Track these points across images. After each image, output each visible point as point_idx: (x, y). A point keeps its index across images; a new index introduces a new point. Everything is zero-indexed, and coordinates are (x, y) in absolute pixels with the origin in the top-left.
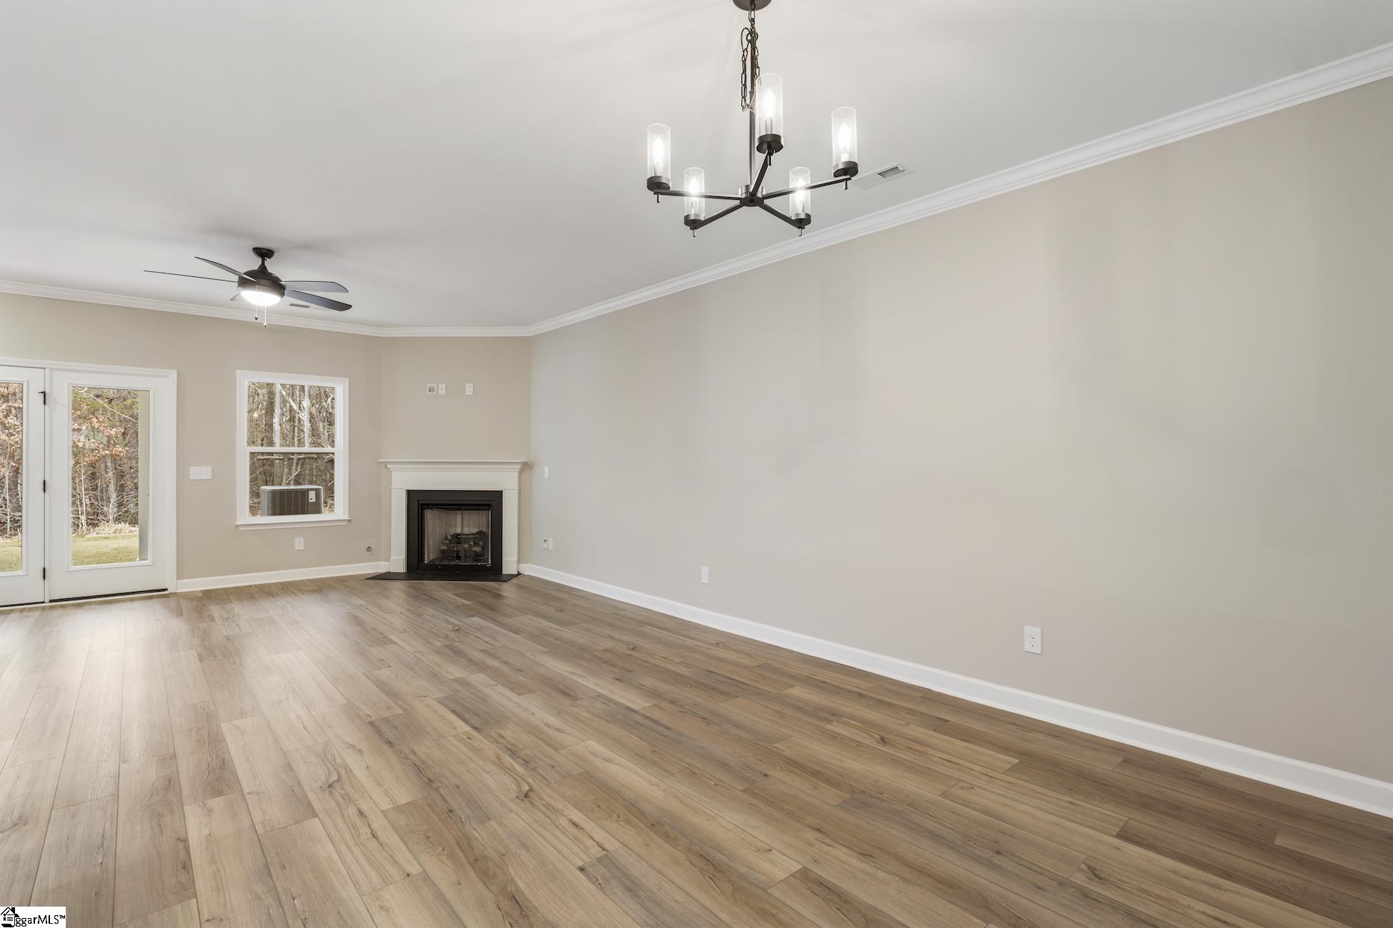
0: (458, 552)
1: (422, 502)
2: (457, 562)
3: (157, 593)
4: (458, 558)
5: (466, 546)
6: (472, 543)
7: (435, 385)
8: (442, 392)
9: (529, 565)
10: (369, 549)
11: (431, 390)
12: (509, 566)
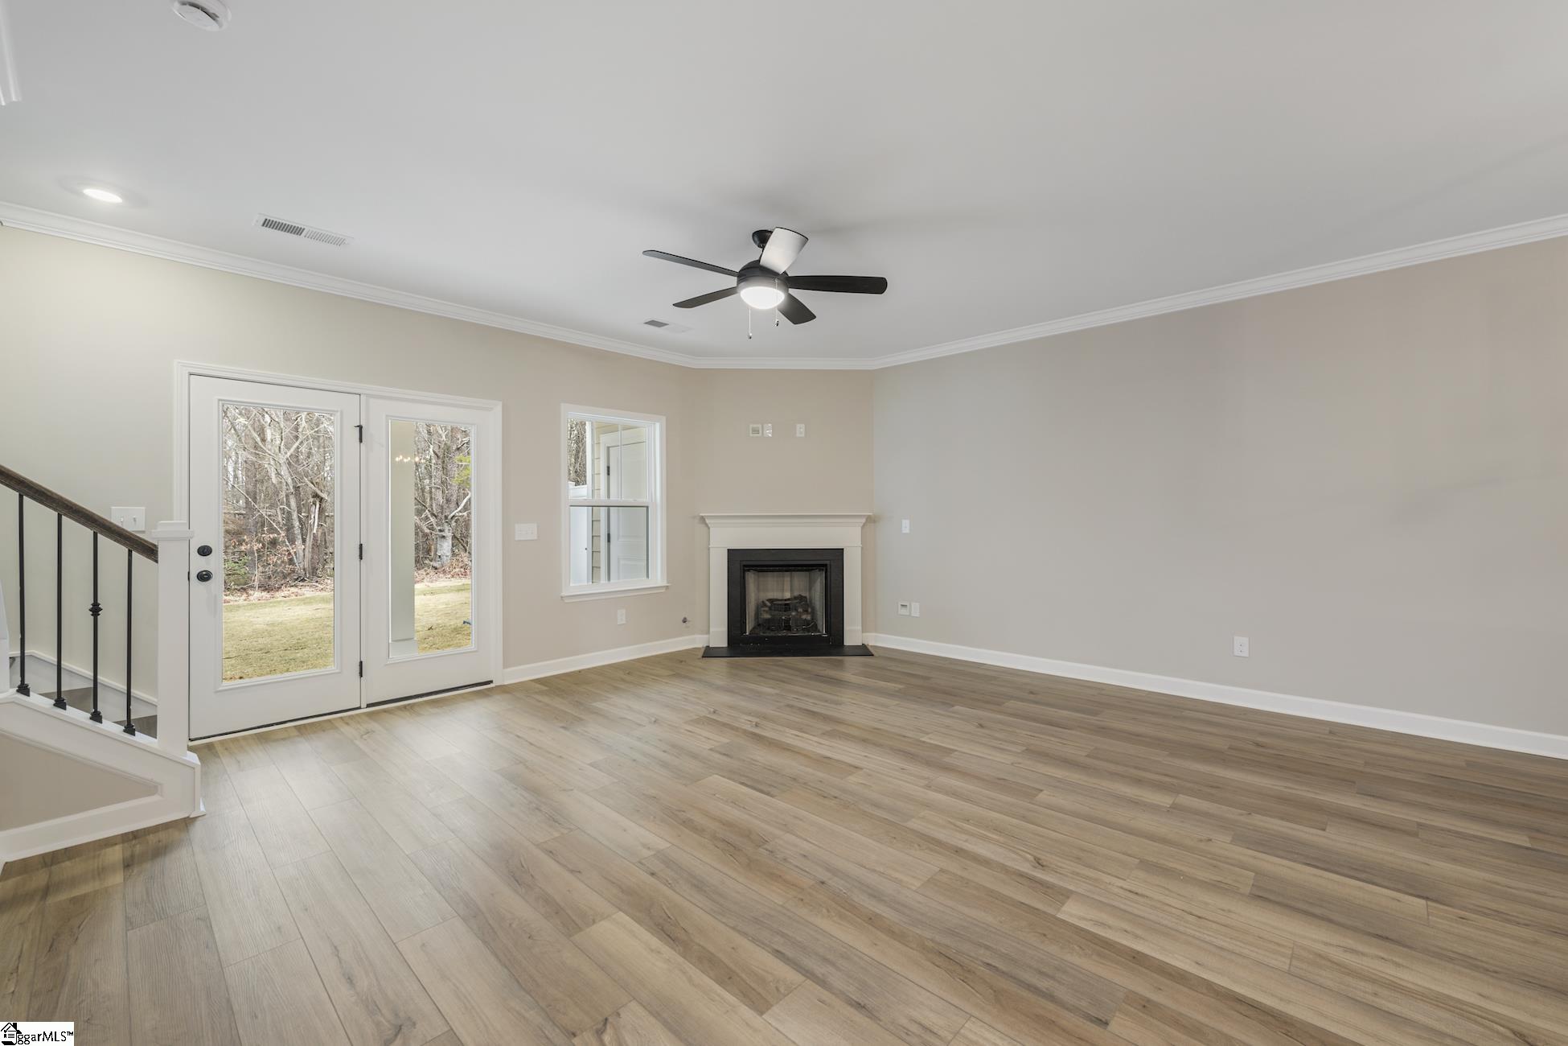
0: (787, 621)
1: (745, 563)
2: (784, 633)
3: (482, 689)
4: (788, 628)
5: (794, 614)
6: (800, 610)
7: (760, 426)
8: (769, 433)
9: (874, 634)
10: (685, 621)
11: (756, 431)
12: (853, 635)
